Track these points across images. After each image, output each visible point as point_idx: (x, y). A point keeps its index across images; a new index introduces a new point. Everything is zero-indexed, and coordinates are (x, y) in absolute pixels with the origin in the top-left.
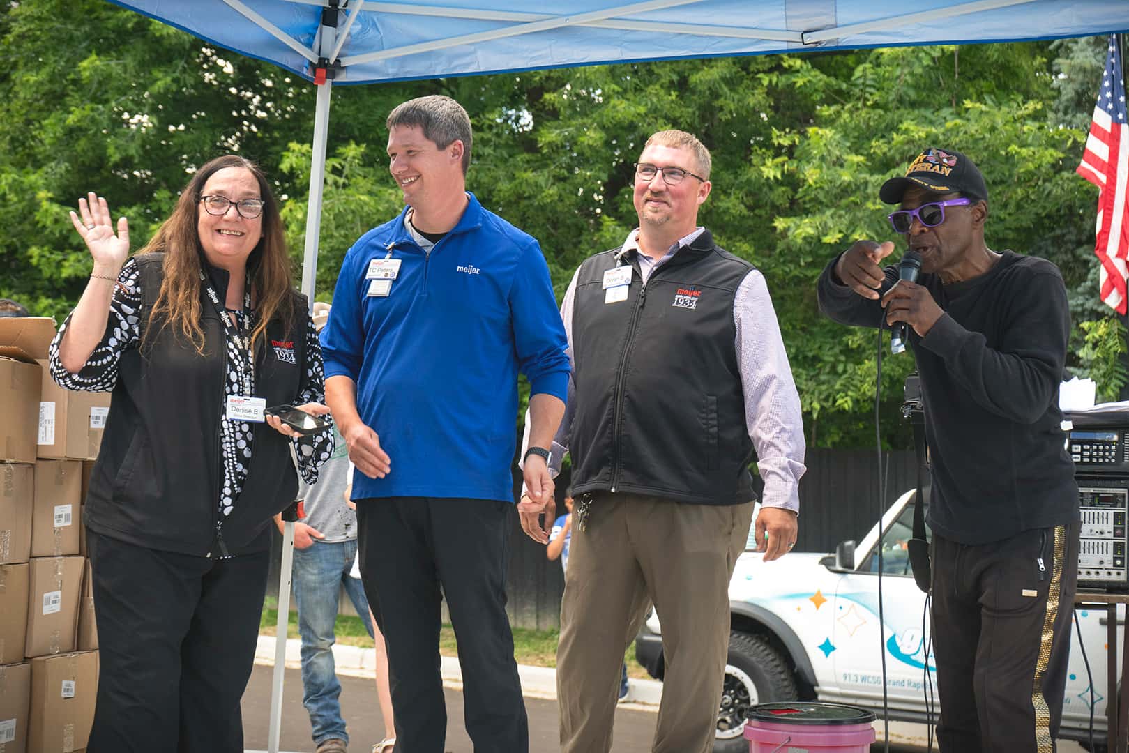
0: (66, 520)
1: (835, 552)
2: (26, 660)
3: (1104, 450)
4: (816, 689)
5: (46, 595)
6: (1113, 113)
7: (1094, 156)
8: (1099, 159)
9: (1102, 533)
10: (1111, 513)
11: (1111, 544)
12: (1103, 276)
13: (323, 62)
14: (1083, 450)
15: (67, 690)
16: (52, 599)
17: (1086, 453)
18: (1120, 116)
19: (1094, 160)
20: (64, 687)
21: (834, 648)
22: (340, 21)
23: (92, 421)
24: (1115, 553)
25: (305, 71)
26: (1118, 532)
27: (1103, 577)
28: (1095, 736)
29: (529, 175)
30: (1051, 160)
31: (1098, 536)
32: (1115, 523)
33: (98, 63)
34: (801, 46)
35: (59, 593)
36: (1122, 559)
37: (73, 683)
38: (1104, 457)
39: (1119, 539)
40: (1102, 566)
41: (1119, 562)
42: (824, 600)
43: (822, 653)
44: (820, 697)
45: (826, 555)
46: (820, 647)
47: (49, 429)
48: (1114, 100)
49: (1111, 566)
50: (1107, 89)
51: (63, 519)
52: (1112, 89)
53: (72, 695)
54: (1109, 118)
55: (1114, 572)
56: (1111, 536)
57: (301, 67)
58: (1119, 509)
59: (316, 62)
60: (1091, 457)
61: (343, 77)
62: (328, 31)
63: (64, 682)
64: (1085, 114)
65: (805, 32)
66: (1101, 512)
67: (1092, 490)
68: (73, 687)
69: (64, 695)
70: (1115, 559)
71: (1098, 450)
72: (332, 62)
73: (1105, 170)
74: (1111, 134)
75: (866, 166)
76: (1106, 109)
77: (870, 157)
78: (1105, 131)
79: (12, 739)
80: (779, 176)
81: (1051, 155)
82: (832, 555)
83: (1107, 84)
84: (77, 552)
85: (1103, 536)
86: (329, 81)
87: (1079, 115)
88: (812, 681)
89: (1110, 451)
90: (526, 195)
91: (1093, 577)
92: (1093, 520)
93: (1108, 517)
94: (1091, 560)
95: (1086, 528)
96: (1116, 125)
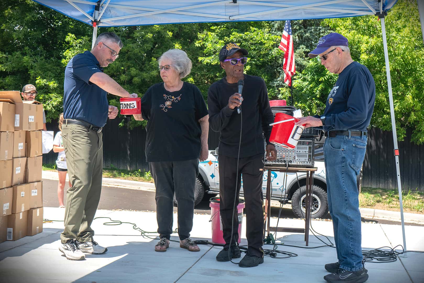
0: (22, 147)
1: (215, 150)
2: (11, 186)
4: (209, 187)
5: (17, 168)
6: (289, 32)
7: (283, 43)
8: (284, 44)
9: (306, 152)
10: (308, 147)
11: (308, 155)
12: (285, 76)
13: (95, 21)
15: (23, 195)
16: (18, 169)
18: (290, 33)
19: (283, 44)
20: (22, 194)
21: (214, 176)
22: (100, 9)
23: (29, 120)
24: (309, 157)
25: (90, 23)
26: (310, 152)
27: (306, 164)
28: (282, 199)
29: (131, 45)
30: (272, 44)
31: (305, 153)
32: (309, 149)
33: (10, 11)
34: (229, 20)
35: (20, 167)
36: (311, 159)
37: (24, 193)
38: (306, 132)
39: (310, 154)
40: (305, 161)
41: (310, 160)
42: (212, 163)
43: (211, 178)
44: (210, 189)
45: (212, 151)
46: (210, 176)
47: (18, 122)
48: (289, 28)
49: (308, 161)
50: (286, 26)
51: (21, 147)
52: (288, 26)
53: (24, 196)
54: (287, 33)
55: (308, 162)
56: (308, 153)
57: (89, 22)
58: (310, 146)
59: (93, 21)
61: (101, 25)
62: (97, 12)
63: (22, 192)
64: (280, 32)
65: (230, 16)
66: (305, 146)
67: (303, 141)
68: (24, 194)
69: (22, 196)
70: (309, 159)
72: (98, 21)
73: (286, 47)
74: (288, 38)
75: (224, 43)
76: (286, 31)
77: (225, 41)
78: (286, 37)
79: (8, 208)
80: (200, 46)
81: (272, 43)
82: (214, 151)
83: (287, 24)
84: (24, 156)
85: (306, 153)
86: (97, 26)
87: (278, 32)
88: (208, 185)
90: (130, 51)
91: (303, 164)
92: (302, 148)
93: (306, 148)
94: (303, 159)
95: (301, 151)
96: (289, 35)
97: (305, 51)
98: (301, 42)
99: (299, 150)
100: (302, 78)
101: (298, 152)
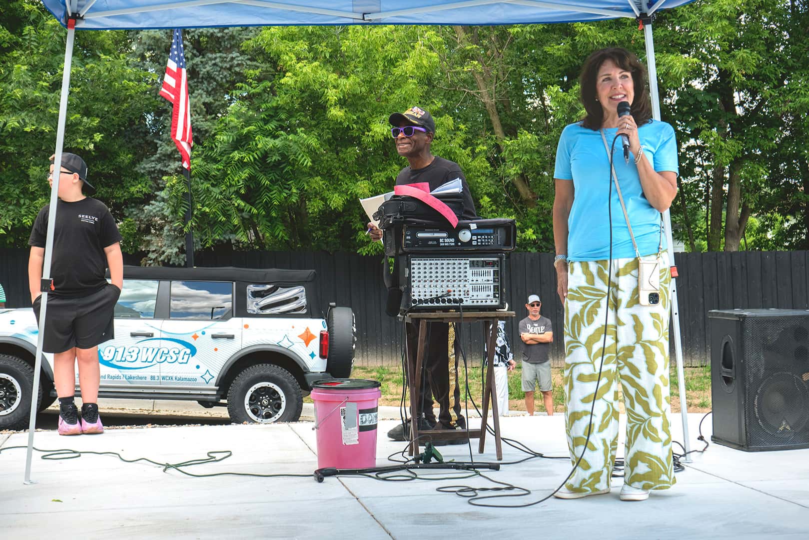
3: (488, 239)
6: (179, 62)
7: (168, 85)
8: (170, 86)
9: (488, 280)
10: (492, 270)
11: (492, 286)
14: (478, 239)
17: (479, 240)
18: (181, 64)
24: (494, 291)
26: (496, 280)
27: (489, 303)
31: (486, 282)
32: (494, 275)
36: (498, 294)
38: (488, 242)
39: (496, 284)
40: (488, 298)
41: (496, 295)
48: (178, 55)
49: (493, 298)
54: (176, 65)
55: (494, 301)
56: (492, 282)
58: (496, 268)
60: (482, 242)
61: (82, 25)
65: (365, 14)
66: (487, 270)
67: (482, 259)
70: (494, 294)
71: (485, 239)
73: (174, 93)
74: (177, 73)
76: (174, 61)
78: (174, 72)
83: (175, 47)
85: (488, 282)
89: (491, 239)
91: (484, 304)
92: (483, 274)
93: (489, 273)
94: (482, 295)
95: (480, 278)
96: (179, 69)
97: (206, 101)
98: (196, 84)
99: (475, 278)
100: (203, 156)
101: (474, 282)
